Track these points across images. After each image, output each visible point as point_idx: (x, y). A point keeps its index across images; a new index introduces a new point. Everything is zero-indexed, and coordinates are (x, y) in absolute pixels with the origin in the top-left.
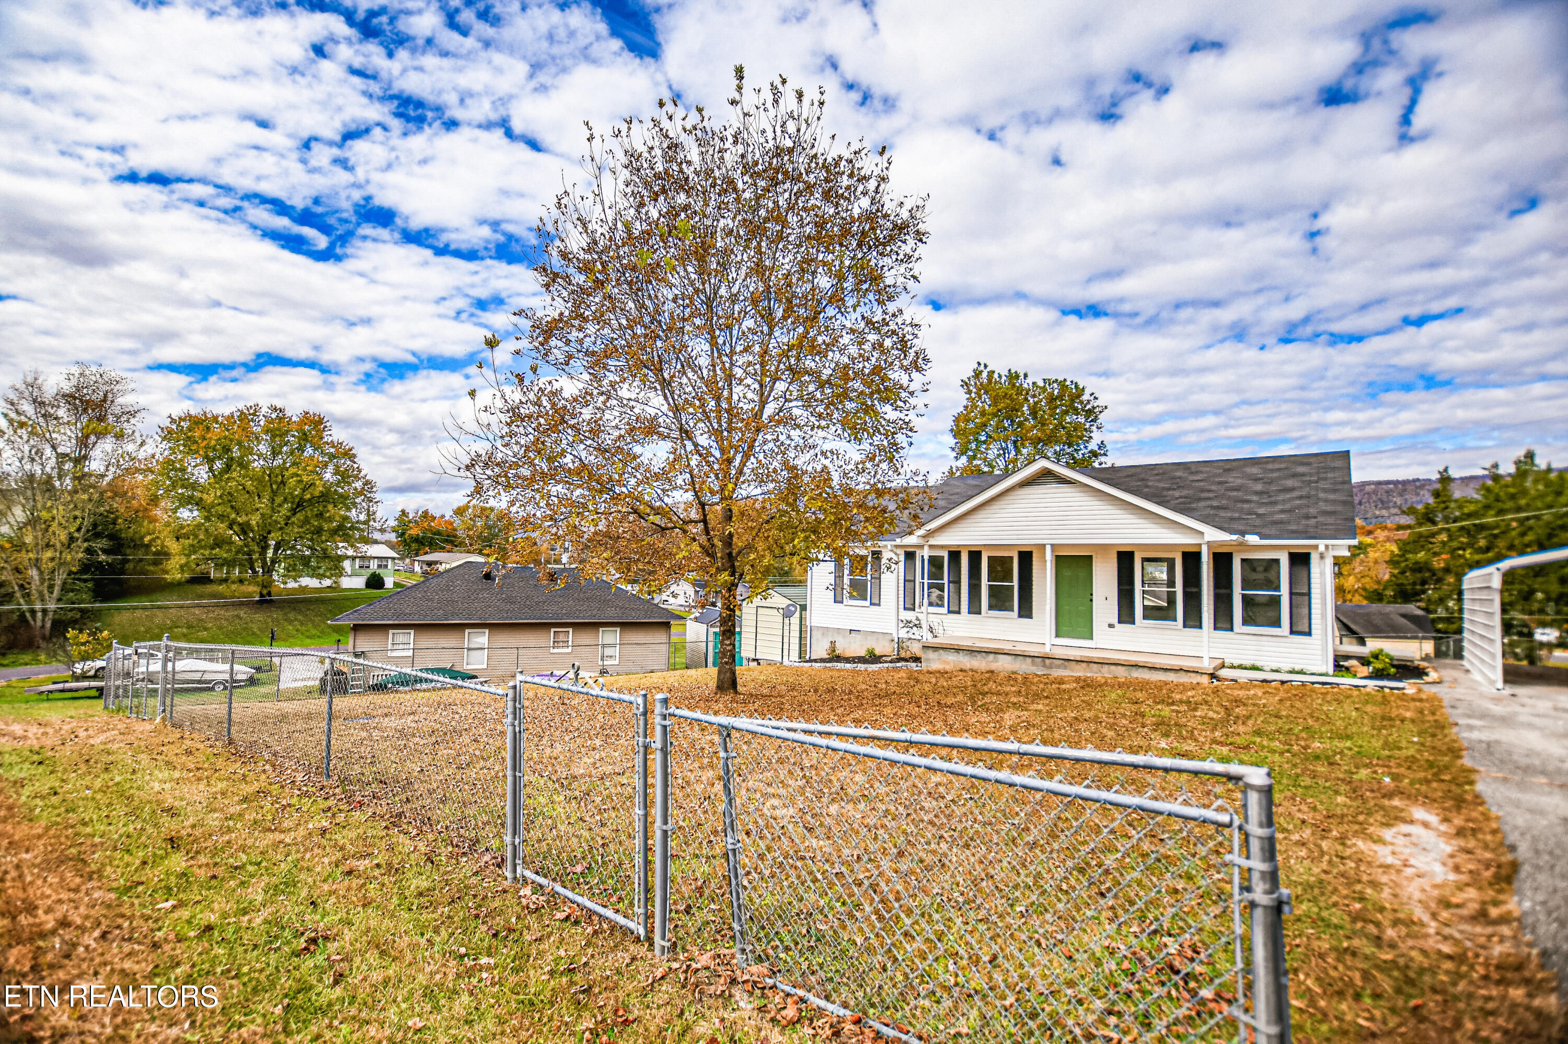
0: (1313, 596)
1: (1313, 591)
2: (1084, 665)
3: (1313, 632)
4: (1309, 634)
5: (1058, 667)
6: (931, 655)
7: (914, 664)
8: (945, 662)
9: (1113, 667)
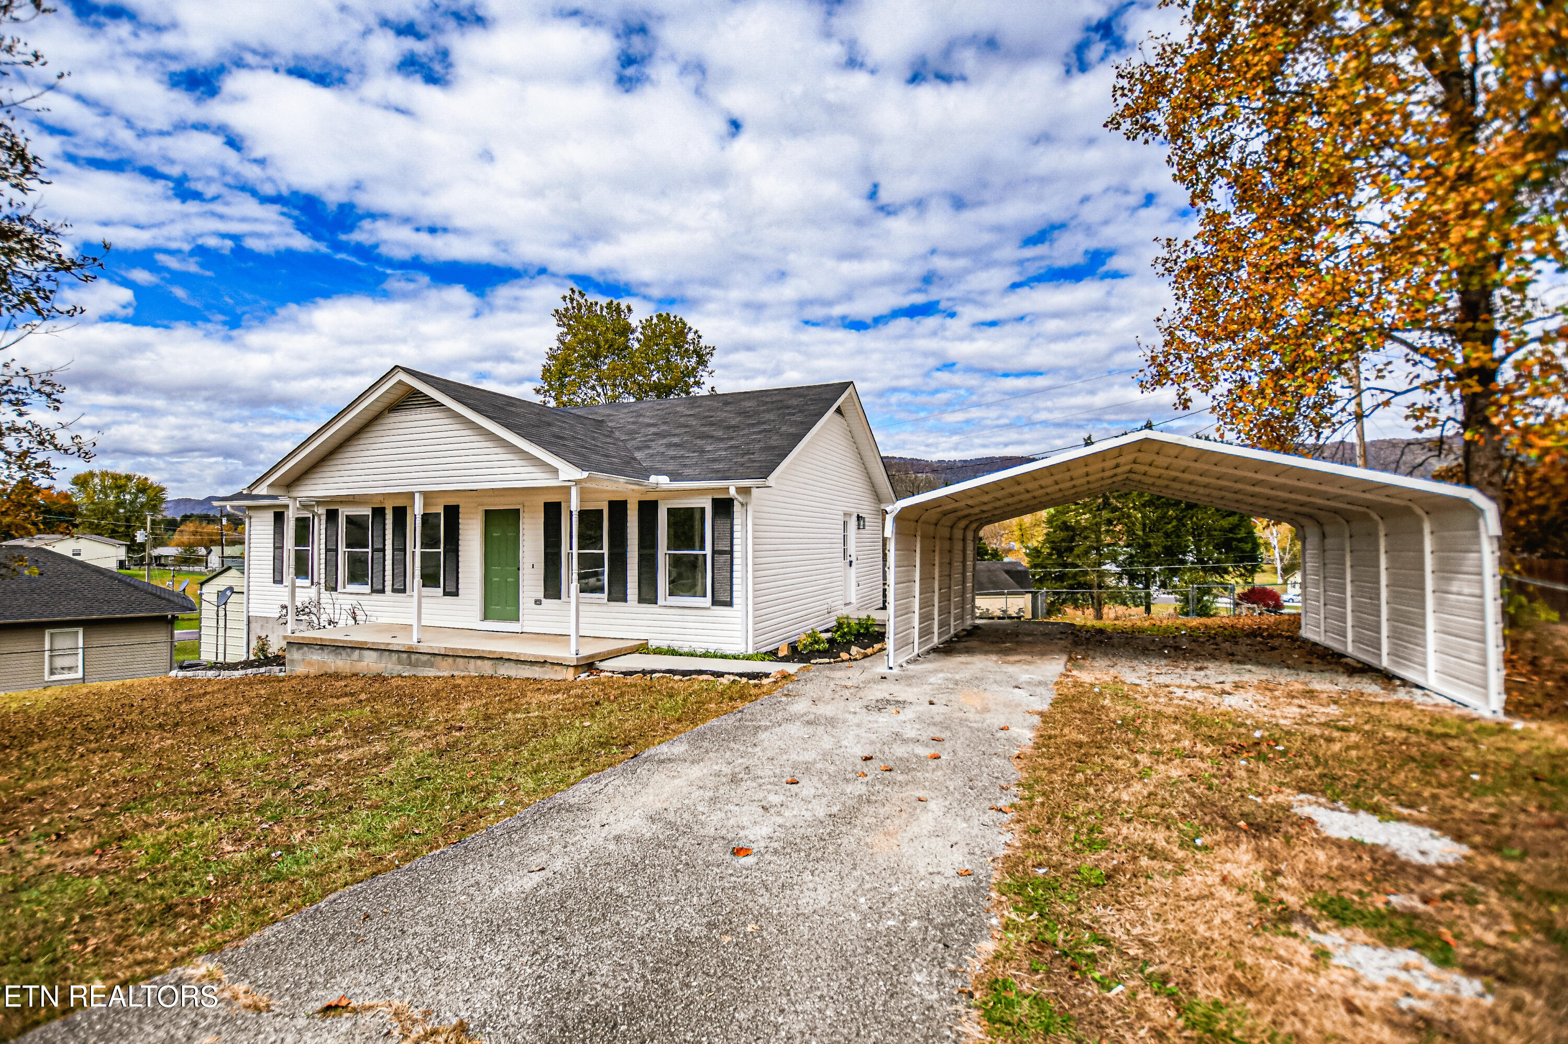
0: (736, 555)
1: (736, 548)
2: (450, 660)
3: (735, 601)
4: (730, 604)
5: (425, 665)
6: (296, 655)
7: (277, 669)
8: (310, 664)
9: (479, 662)
